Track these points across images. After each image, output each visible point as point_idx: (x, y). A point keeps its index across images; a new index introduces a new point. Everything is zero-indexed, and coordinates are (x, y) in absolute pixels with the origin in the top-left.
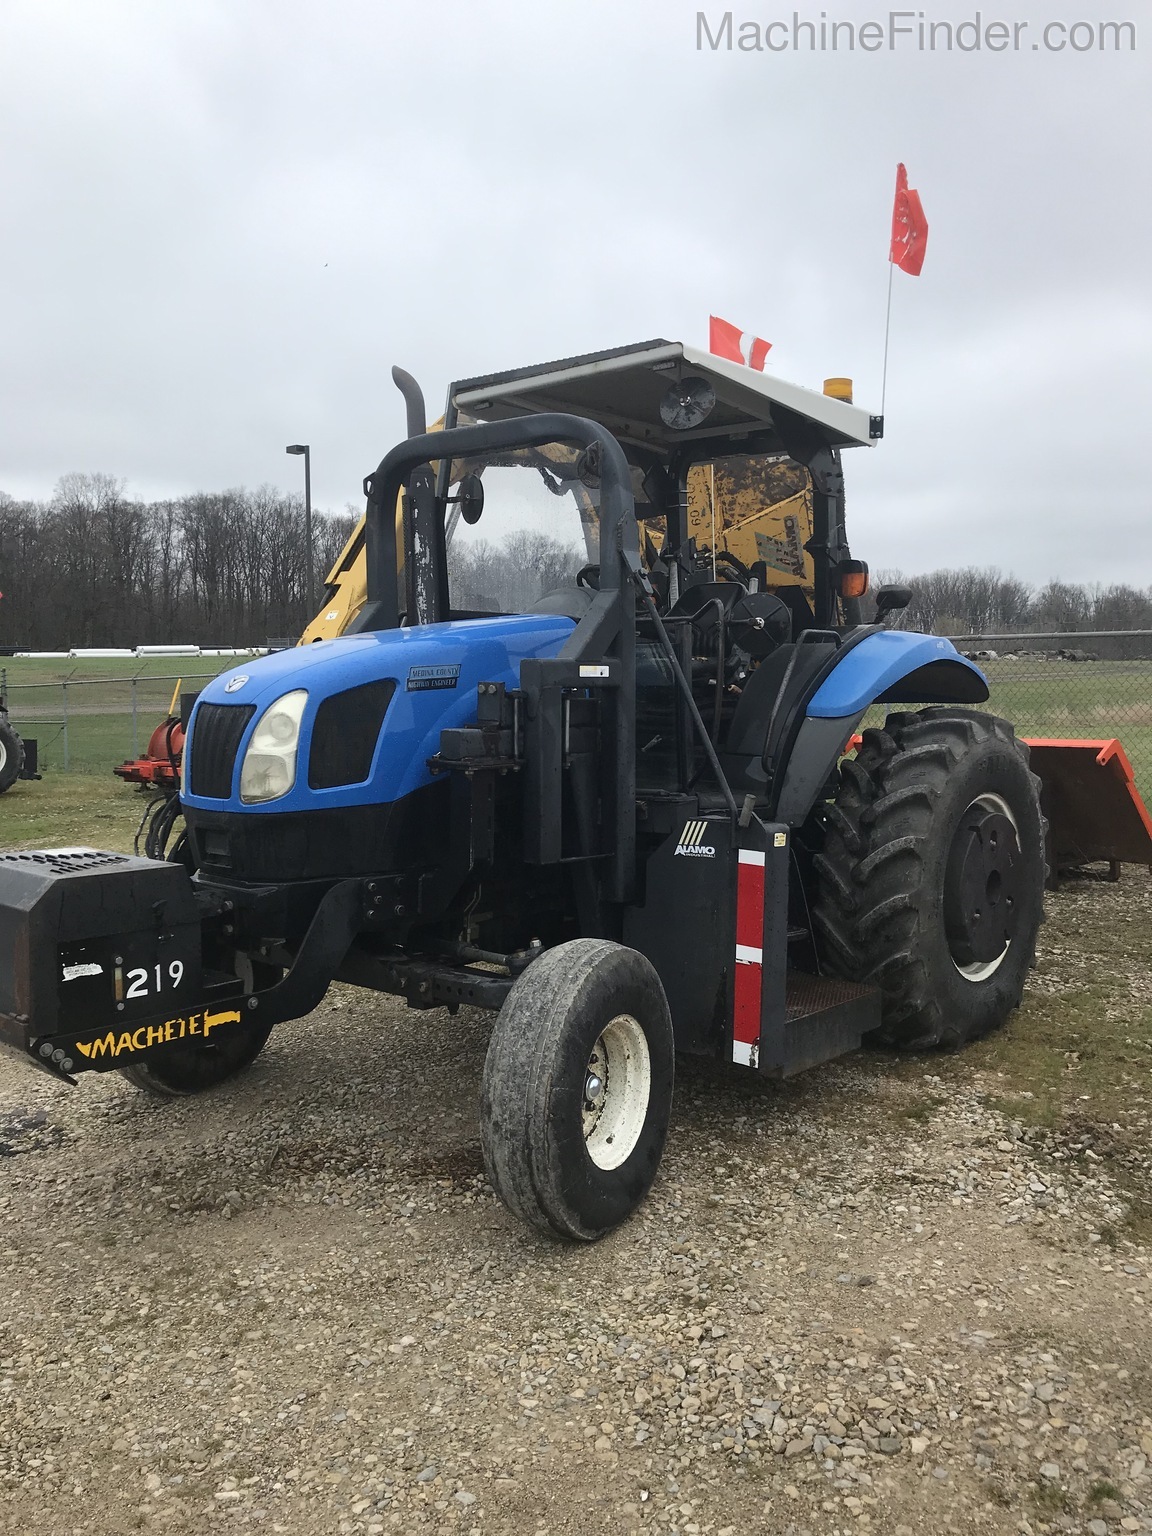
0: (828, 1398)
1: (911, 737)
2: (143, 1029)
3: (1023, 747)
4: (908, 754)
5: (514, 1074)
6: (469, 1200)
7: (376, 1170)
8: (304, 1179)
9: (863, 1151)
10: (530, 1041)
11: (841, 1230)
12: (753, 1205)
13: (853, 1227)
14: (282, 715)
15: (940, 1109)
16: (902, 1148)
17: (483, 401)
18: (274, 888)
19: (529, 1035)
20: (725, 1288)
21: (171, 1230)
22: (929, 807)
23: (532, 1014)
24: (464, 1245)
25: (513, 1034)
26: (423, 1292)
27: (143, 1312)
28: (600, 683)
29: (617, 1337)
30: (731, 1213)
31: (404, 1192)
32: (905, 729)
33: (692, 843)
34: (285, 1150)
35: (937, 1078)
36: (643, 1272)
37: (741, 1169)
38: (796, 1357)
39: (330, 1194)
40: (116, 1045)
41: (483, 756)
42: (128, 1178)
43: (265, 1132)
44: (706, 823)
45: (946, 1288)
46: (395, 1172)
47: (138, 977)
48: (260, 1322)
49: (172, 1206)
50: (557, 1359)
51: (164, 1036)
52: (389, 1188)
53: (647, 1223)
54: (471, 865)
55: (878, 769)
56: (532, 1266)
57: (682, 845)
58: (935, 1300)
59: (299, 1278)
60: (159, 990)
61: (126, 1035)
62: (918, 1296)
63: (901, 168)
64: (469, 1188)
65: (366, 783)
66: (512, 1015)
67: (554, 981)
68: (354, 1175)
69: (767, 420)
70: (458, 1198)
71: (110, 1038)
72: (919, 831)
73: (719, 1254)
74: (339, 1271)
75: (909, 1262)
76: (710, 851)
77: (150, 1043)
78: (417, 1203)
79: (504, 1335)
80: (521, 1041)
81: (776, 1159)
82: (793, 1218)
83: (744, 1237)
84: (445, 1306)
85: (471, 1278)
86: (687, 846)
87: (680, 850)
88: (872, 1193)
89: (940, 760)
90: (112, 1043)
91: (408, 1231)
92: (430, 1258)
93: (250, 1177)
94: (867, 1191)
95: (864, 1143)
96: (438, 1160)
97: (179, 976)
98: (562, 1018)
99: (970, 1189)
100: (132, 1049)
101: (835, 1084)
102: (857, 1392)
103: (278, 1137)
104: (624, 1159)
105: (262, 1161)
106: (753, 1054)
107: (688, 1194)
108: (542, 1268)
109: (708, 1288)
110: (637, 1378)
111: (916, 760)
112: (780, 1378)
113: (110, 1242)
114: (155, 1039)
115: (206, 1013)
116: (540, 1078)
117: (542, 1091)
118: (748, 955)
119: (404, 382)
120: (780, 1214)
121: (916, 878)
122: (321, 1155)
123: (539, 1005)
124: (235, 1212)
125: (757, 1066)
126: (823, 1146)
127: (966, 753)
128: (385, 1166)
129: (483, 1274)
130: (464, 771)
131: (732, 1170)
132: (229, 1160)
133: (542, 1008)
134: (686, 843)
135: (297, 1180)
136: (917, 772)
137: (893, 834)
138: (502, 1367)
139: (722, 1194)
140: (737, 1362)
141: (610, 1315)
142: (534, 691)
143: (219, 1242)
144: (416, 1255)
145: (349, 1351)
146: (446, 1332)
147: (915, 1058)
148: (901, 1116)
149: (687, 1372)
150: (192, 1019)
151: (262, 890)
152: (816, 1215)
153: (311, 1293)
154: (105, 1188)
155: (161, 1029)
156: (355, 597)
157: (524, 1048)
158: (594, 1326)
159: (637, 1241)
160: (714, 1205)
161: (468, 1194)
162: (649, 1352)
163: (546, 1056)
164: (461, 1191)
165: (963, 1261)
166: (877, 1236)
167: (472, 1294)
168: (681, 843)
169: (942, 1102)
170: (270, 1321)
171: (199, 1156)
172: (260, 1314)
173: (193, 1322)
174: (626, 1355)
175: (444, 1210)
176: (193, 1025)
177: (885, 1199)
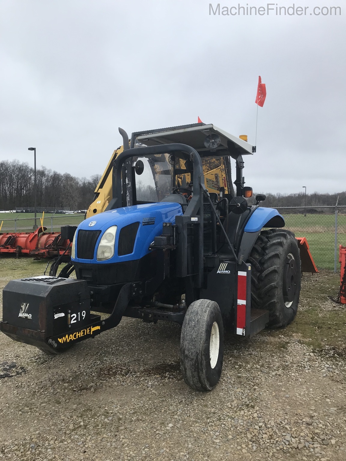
0: (303, 431)
1: (271, 238)
2: (75, 333)
3: (296, 240)
4: (272, 243)
5: (192, 341)
6: (167, 381)
7: (134, 373)
8: (112, 378)
9: (273, 358)
10: (196, 331)
11: (279, 382)
12: (251, 376)
13: (282, 381)
14: (110, 233)
15: (288, 345)
16: (284, 357)
17: (146, 139)
18: (106, 287)
19: (195, 329)
20: (256, 401)
21: (77, 397)
22: (279, 257)
23: (195, 322)
24: (172, 394)
25: (190, 329)
26: (168, 410)
27: (82, 424)
28: (195, 223)
29: (233, 419)
30: (246, 379)
31: (146, 380)
32: (269, 235)
33: (222, 270)
34: (102, 369)
35: (283, 336)
36: (230, 398)
37: (243, 366)
38: (288, 420)
39: (123, 382)
40: (68, 339)
41: (166, 245)
42: (54, 382)
43: (92, 364)
44: (227, 264)
45: (317, 397)
46: (140, 374)
47: (74, 316)
48: (122, 424)
49: (74, 389)
50: (219, 427)
51: (81, 335)
52: (141, 379)
53: (223, 384)
54: (164, 278)
55: (263, 247)
56: (196, 399)
57: (219, 270)
58: (315, 400)
59: (127, 409)
60: (79, 320)
61: (71, 335)
62: (310, 400)
63: (260, 77)
64: (165, 377)
65: (132, 254)
66: (188, 323)
67: (199, 312)
68: (128, 376)
69: (226, 146)
70: (164, 380)
71: (67, 336)
72: (277, 265)
73: (249, 391)
74: (139, 406)
75: (303, 390)
76: (228, 272)
77: (77, 338)
78: (151, 383)
79: (199, 421)
80: (193, 331)
81: (251, 362)
82: (264, 379)
83: (253, 386)
84: (177, 414)
85: (180, 404)
86: (221, 271)
87: (218, 272)
88: (282, 370)
89: (280, 244)
90: (67, 338)
91: (153, 391)
92: (164, 399)
93: (94, 378)
94: (281, 370)
95: (273, 356)
96: (152, 369)
97: (84, 316)
98: (205, 324)
99: (309, 367)
100: (72, 340)
101: (256, 339)
102: (310, 428)
103: (97, 365)
104: (215, 365)
105: (96, 373)
106: (243, 331)
107: (231, 374)
108: (200, 399)
109: (252, 402)
110: (246, 431)
111: (274, 244)
112: (287, 426)
113: (59, 403)
114: (79, 336)
115: (92, 327)
116: (200, 342)
117: (201, 345)
118: (241, 302)
119: (122, 132)
120: (260, 378)
121: (277, 278)
122: (115, 370)
123: (197, 320)
124: (95, 390)
125: (244, 335)
126: (262, 357)
127: (286, 242)
128: (136, 372)
129: (183, 403)
130: (163, 249)
131: (240, 366)
132: (85, 374)
133: (198, 321)
134: (221, 270)
135: (110, 378)
136: (275, 248)
137: (270, 266)
138: (203, 431)
139: (241, 373)
140: (273, 423)
141: (227, 412)
142: (180, 225)
143: (95, 400)
144: (159, 399)
145: (155, 430)
146: (181, 422)
147: (274, 331)
148: (279, 347)
149: (259, 427)
150: (88, 329)
151: (104, 287)
152: (270, 378)
153: (133, 413)
154: (48, 385)
155: (80, 333)
156: (106, 197)
157: (194, 333)
158: (224, 416)
159: (223, 389)
160: (239, 377)
161: (166, 379)
162: (245, 422)
163: (201, 335)
164: (164, 378)
165: (317, 388)
166: (290, 383)
167: (183, 409)
168: (219, 269)
169: (288, 343)
170: (124, 423)
171: (74, 373)
172: (121, 421)
173: (100, 426)
174: (239, 424)
175: (161, 384)
176: (88, 331)
177: (287, 372)
